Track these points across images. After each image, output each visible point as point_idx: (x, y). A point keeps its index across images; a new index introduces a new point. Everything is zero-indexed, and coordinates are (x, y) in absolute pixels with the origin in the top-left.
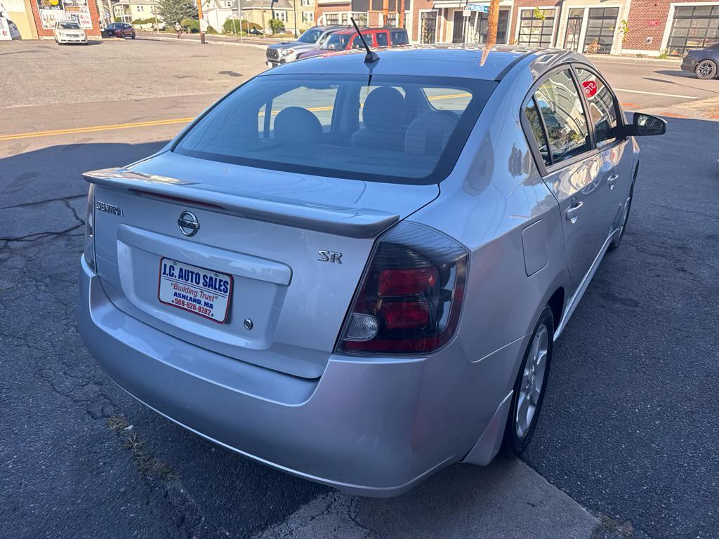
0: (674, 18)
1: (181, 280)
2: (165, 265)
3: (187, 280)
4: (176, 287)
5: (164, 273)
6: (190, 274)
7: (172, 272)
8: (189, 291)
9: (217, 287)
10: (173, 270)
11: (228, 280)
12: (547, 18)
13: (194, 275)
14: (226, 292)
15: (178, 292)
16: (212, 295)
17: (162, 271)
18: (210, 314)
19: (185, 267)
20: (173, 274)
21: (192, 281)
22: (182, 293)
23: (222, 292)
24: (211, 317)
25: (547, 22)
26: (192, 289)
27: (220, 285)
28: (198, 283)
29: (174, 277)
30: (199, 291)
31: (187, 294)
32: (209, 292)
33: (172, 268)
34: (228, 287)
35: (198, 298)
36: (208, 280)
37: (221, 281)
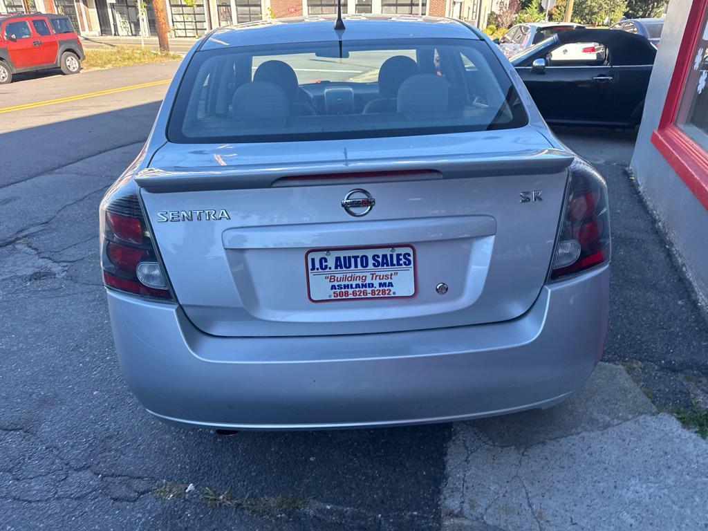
0: (308, 6)
1: (339, 269)
2: (313, 260)
3: (350, 266)
4: (332, 279)
5: (313, 268)
6: (353, 260)
7: (324, 264)
8: (352, 278)
9: (395, 262)
10: (326, 261)
11: (411, 251)
12: (198, 6)
13: (359, 260)
14: (410, 264)
15: (336, 284)
16: (389, 273)
17: (310, 267)
18: (391, 293)
19: (342, 254)
20: (326, 267)
21: (356, 266)
22: (342, 283)
23: (404, 266)
24: (392, 295)
25: (198, 10)
26: (357, 274)
27: (398, 260)
28: (367, 265)
29: (328, 270)
30: (369, 275)
31: (350, 283)
32: (384, 271)
33: (323, 260)
34: (411, 258)
35: (368, 281)
36: (380, 260)
37: (398, 255)
